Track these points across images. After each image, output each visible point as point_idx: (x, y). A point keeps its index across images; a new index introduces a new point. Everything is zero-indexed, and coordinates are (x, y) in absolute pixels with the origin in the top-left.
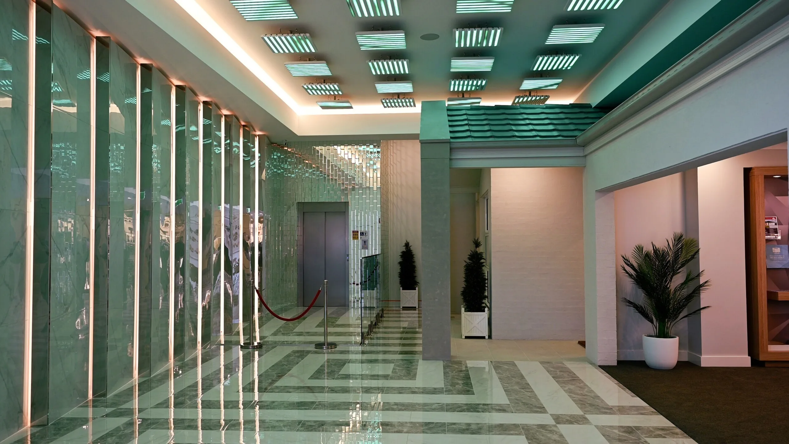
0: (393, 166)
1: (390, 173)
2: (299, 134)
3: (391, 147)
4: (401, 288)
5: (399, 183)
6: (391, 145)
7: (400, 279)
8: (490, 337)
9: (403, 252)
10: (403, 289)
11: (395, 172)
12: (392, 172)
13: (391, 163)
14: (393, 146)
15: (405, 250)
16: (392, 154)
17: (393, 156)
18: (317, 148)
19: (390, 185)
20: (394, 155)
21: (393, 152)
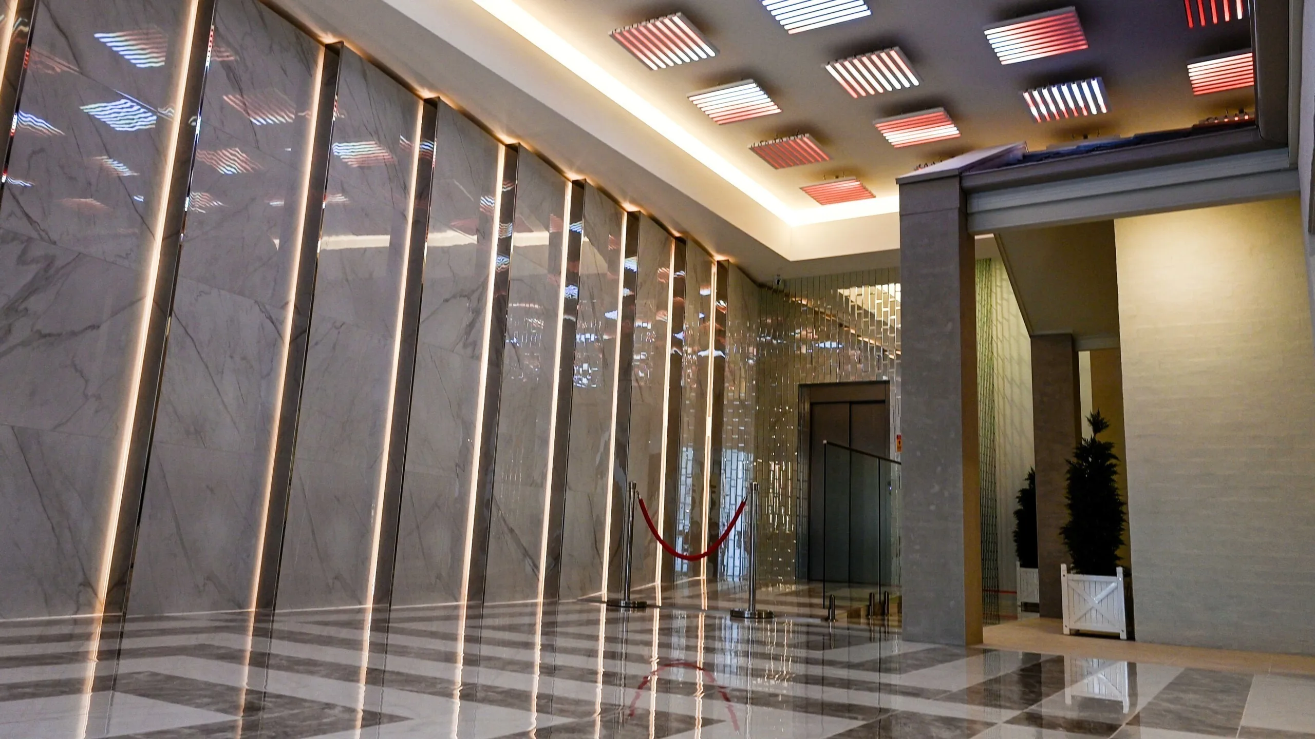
0: (1002, 324)
1: (997, 337)
2: (791, 258)
3: (999, 289)
4: (1018, 563)
5: (1015, 355)
6: (996, 286)
7: (1017, 545)
8: (1131, 636)
9: (1023, 491)
10: (1021, 566)
11: (1007, 334)
12: (1000, 336)
13: (999, 318)
14: (1001, 287)
15: (1027, 487)
16: (999, 301)
17: (1001, 305)
18: (845, 292)
19: (997, 360)
20: (1005, 303)
21: (1002, 298)
